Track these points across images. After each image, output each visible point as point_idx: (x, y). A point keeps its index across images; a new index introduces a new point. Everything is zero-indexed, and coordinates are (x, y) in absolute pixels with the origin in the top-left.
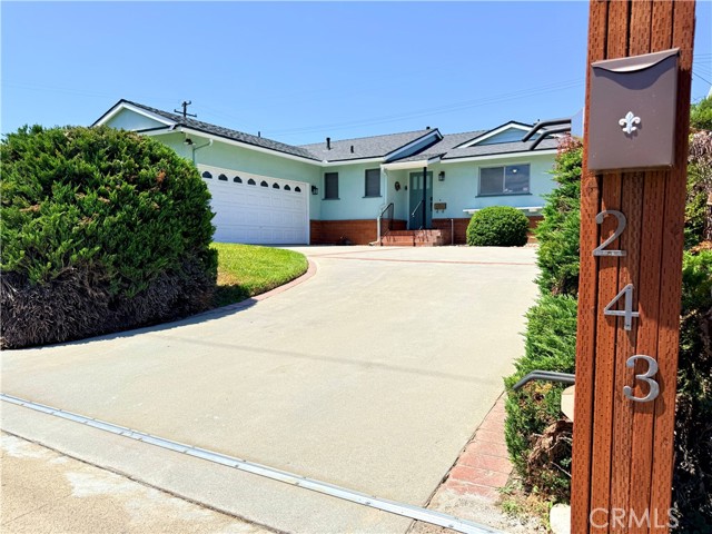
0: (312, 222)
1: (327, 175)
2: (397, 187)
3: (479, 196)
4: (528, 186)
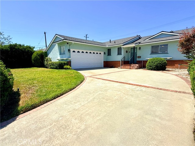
0: (104, 62)
1: (108, 49)
2: (127, 52)
3: (151, 54)
4: (167, 51)
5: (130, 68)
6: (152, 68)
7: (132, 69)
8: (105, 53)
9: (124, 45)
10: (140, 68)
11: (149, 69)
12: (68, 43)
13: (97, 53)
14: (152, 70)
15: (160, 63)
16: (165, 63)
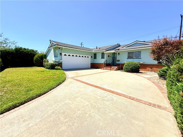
0: (91, 63)
1: (95, 54)
2: (109, 56)
3: (127, 59)
4: (140, 56)
5: (111, 70)
6: (127, 70)
7: (112, 70)
8: (91, 57)
9: (106, 51)
10: (119, 69)
11: (125, 71)
12: (59, 48)
13: (85, 57)
14: (128, 72)
15: (134, 67)
16: (139, 66)
